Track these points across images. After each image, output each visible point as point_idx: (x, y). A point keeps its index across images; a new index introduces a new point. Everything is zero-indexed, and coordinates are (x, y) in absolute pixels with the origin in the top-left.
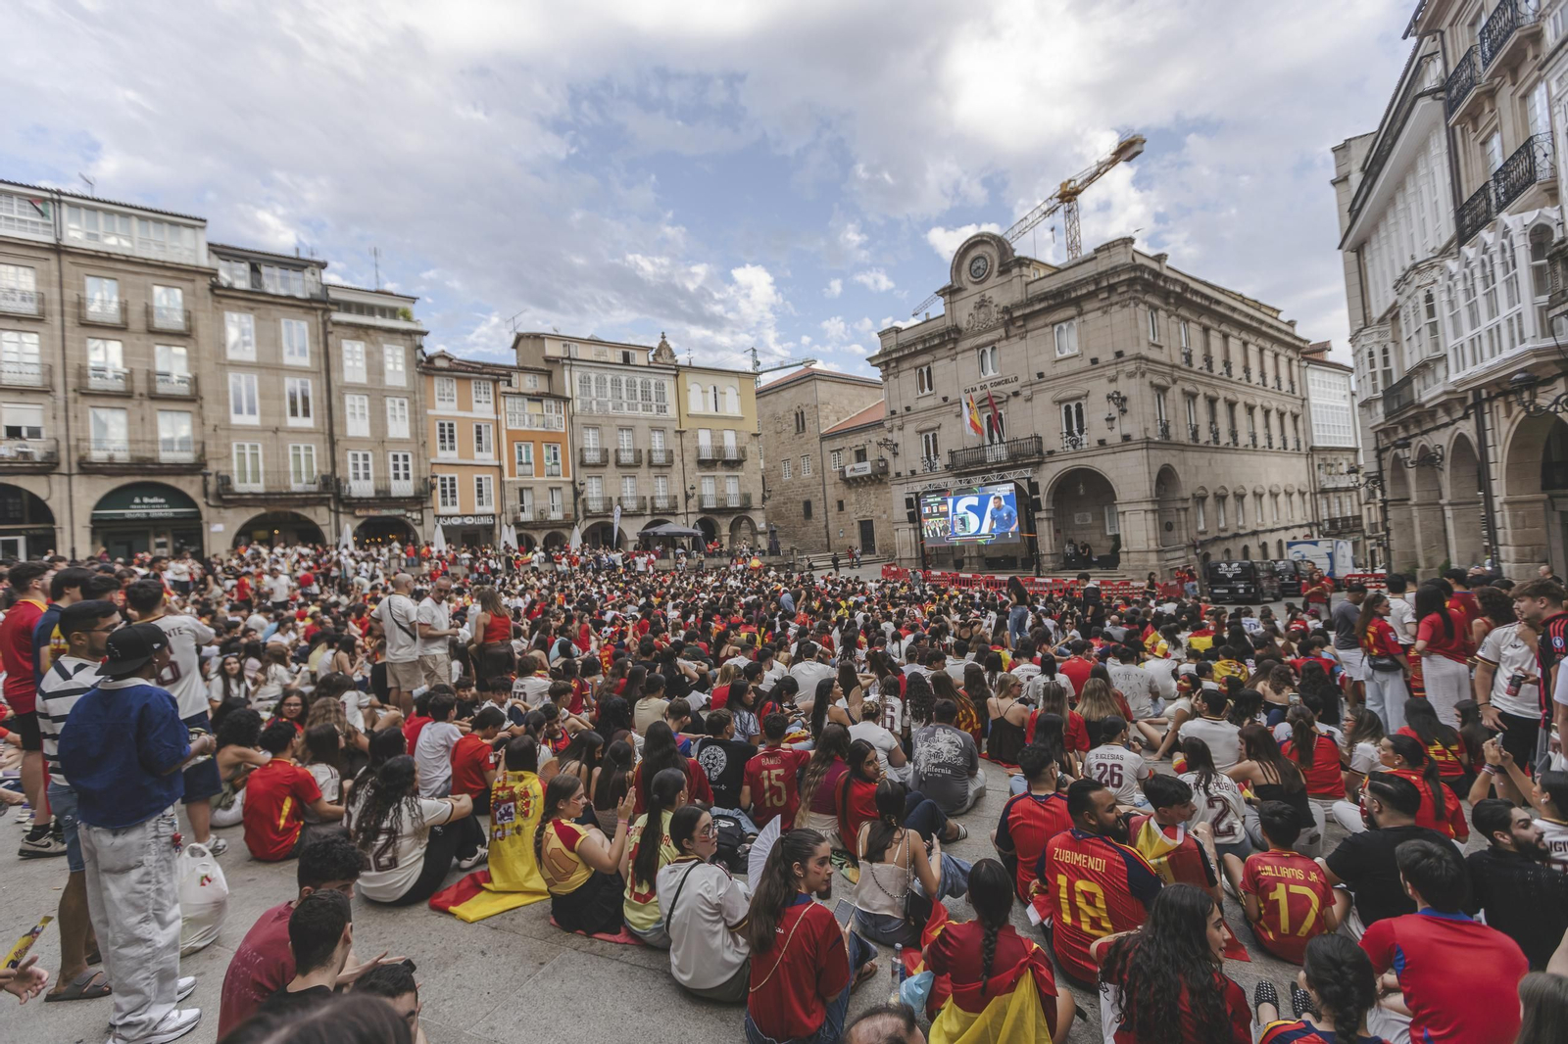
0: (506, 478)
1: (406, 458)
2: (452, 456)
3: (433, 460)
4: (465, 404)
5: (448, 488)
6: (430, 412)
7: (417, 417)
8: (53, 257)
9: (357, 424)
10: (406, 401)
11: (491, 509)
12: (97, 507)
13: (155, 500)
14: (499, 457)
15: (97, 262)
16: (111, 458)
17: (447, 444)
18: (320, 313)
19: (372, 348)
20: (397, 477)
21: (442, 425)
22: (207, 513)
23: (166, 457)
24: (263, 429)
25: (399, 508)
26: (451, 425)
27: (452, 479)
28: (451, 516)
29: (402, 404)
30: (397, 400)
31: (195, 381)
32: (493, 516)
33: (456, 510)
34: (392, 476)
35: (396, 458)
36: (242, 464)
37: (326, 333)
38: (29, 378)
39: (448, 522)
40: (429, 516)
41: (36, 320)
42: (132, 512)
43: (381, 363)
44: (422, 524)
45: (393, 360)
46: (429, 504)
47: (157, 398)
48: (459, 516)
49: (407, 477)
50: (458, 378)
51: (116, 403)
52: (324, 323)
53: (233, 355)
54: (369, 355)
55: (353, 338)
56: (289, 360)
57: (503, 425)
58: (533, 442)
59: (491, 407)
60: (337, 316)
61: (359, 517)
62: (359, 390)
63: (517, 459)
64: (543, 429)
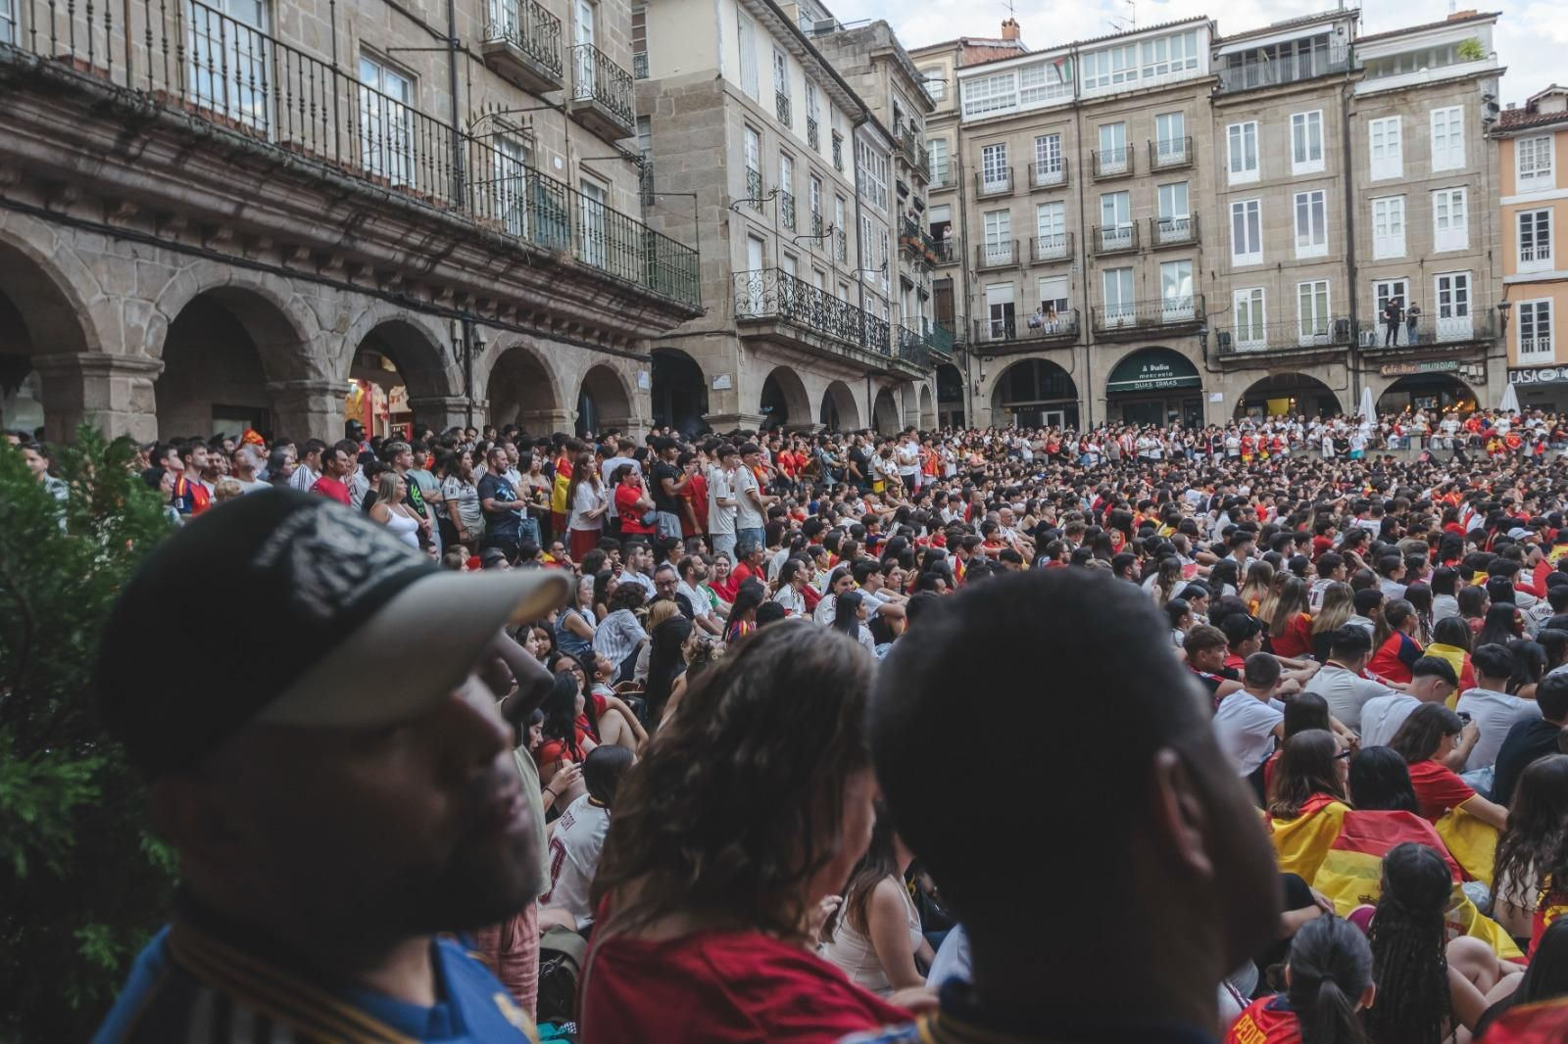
1: (1461, 281)
2: (1544, 268)
3: (1509, 279)
5: (1535, 323)
6: (1506, 200)
7: (1483, 212)
8: (1073, 116)
9: (1387, 241)
10: (1464, 191)
12: (1110, 380)
13: (1161, 367)
15: (1107, 109)
16: (1120, 324)
17: (1535, 249)
18: (1338, 90)
19: (1414, 120)
20: (1446, 312)
21: (1526, 218)
22: (1207, 380)
23: (1168, 316)
24: (1268, 269)
25: (1446, 359)
26: (1543, 216)
27: (1543, 306)
28: (1539, 369)
29: (1457, 198)
30: (1450, 193)
31: (1196, 220)
33: (1549, 357)
34: (1438, 311)
35: (1445, 283)
36: (1243, 316)
37: (1347, 117)
38: (1057, 250)
39: (1533, 378)
40: (1497, 371)
41: (1062, 187)
42: (1141, 383)
43: (1427, 141)
44: (1485, 383)
45: (1447, 131)
46: (1500, 351)
47: (1160, 249)
48: (1553, 368)
49: (1462, 311)
50: (1558, 132)
51: (1124, 262)
52: (1345, 104)
53: (1235, 179)
54: (1407, 132)
55: (1384, 114)
56: (1298, 169)
60: (1365, 88)
61: (1388, 377)
62: (1391, 189)
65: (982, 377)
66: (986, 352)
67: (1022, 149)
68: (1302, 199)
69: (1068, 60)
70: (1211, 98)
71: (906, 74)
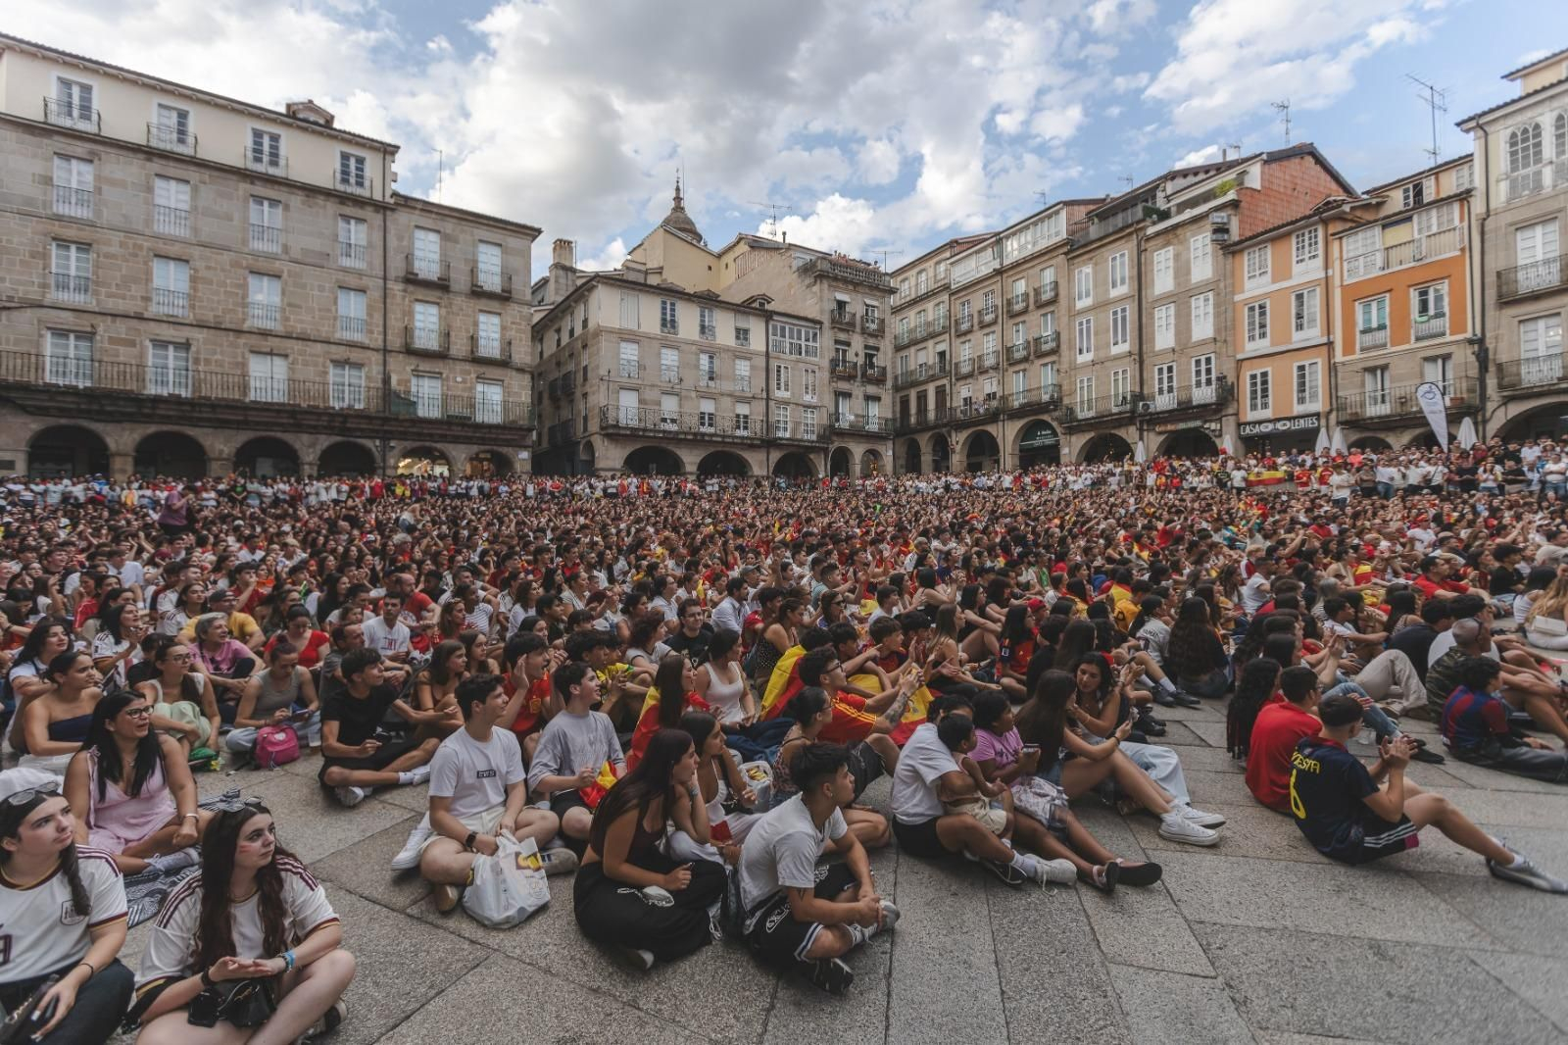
0: (1339, 357)
1: (1208, 361)
2: (1263, 346)
3: (1240, 356)
4: (1282, 272)
5: (1259, 387)
7: (1223, 309)
8: (999, 277)
9: (1164, 338)
10: (1211, 295)
11: (1318, 406)
12: (1022, 441)
13: (1042, 432)
14: (1329, 331)
15: (1016, 270)
17: (1257, 332)
18: (1134, 235)
19: (1180, 248)
20: (1198, 384)
21: (1252, 309)
22: (1062, 439)
23: (1043, 398)
24: (1094, 363)
25: (1195, 418)
26: (1262, 306)
27: (1264, 375)
28: (1260, 422)
29: (1206, 300)
30: (1202, 297)
31: (1058, 335)
32: (1317, 415)
33: (1268, 414)
34: (1193, 384)
35: (1198, 362)
36: (1082, 396)
37: (1140, 252)
38: (990, 361)
39: (1257, 430)
40: (1229, 425)
41: (994, 322)
42: (1037, 442)
43: (1188, 262)
44: (1220, 436)
45: (1200, 253)
46: (1231, 411)
47: (1041, 355)
48: (1270, 421)
49: (1209, 382)
50: (1273, 240)
51: (1022, 367)
52: (1139, 245)
53: (1080, 305)
54: (1177, 257)
55: (1164, 246)
56: (1114, 293)
57: (1337, 282)
58: (1390, 291)
59: (1319, 262)
60: (1151, 231)
61: (1160, 433)
62: (1167, 299)
63: (1360, 326)
64: (1412, 264)
65: (958, 440)
66: (960, 426)
67: (978, 301)
68: (1115, 313)
69: (999, 242)
70: (1065, 254)
71: (845, 281)
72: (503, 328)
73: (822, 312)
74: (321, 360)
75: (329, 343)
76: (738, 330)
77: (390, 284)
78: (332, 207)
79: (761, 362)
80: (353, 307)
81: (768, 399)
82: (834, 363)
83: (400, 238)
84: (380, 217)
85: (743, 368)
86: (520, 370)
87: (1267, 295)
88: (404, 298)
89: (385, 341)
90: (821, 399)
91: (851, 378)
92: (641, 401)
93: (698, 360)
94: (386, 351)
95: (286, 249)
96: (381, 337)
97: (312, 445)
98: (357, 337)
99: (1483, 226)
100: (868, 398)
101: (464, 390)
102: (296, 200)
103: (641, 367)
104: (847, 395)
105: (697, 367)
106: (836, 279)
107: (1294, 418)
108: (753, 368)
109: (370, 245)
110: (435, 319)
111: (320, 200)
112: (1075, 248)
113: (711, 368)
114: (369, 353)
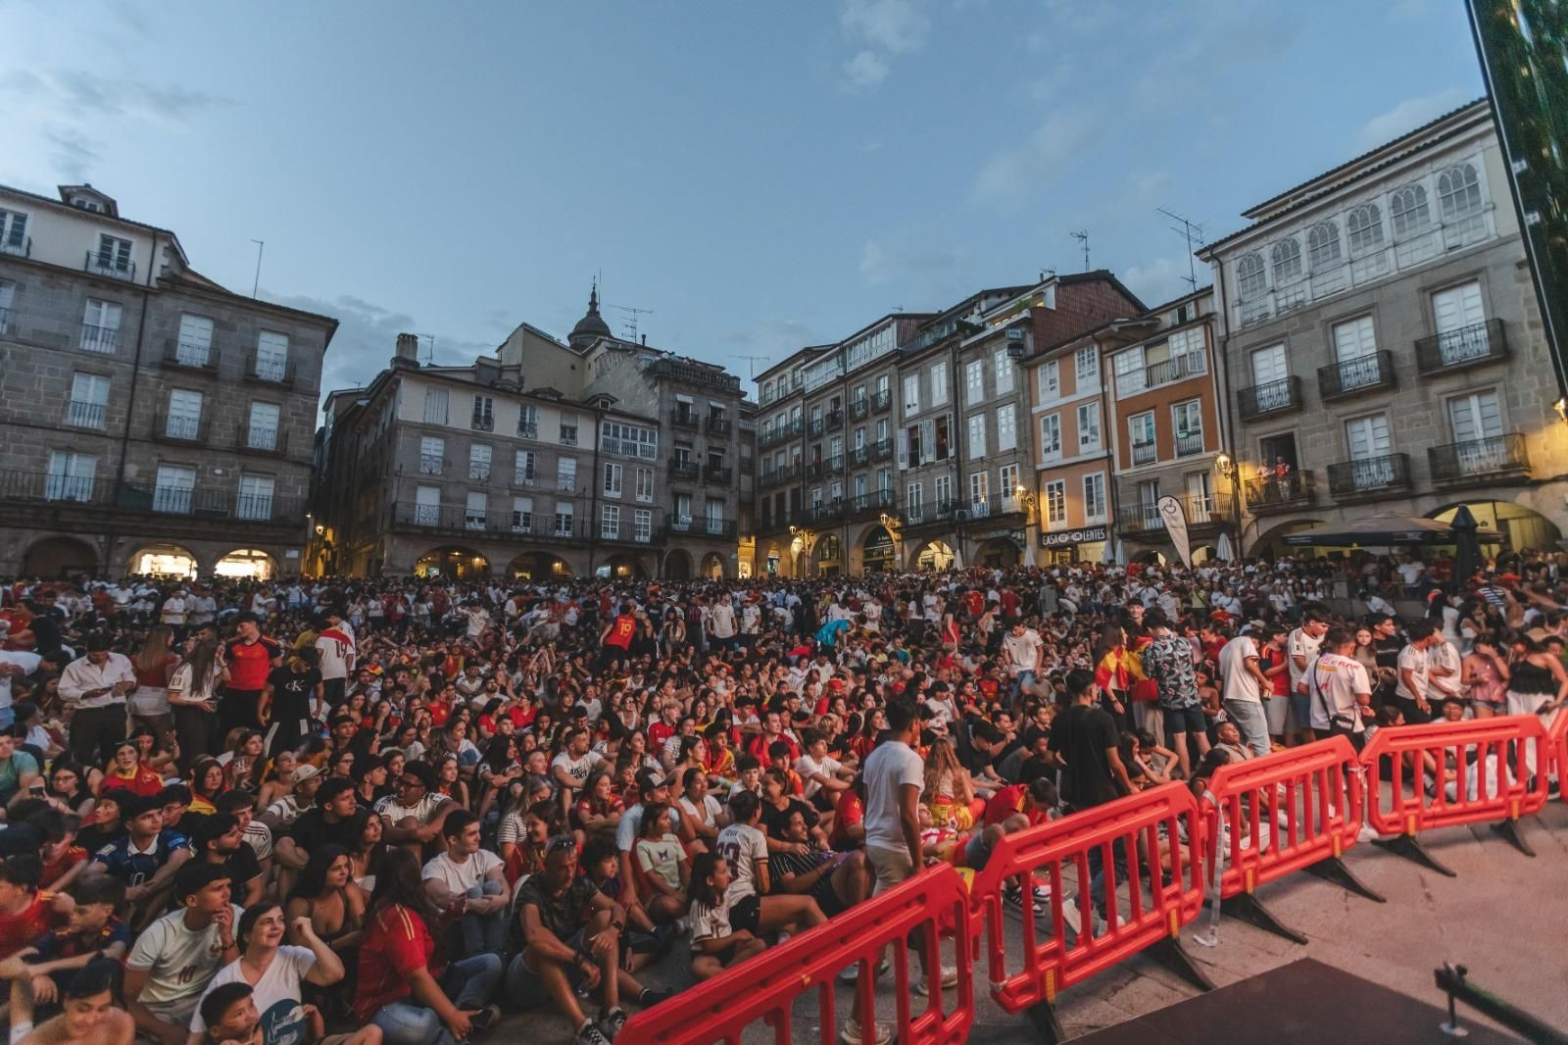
0: (1118, 472)
1: (1013, 470)
2: (1057, 457)
3: (1039, 467)
4: (1068, 387)
5: (1056, 498)
7: (1022, 420)
8: (843, 384)
9: (977, 446)
10: (1013, 406)
11: (1105, 518)
13: (886, 538)
14: (1108, 444)
15: (857, 377)
17: (1051, 443)
18: (950, 349)
19: (988, 361)
20: (1006, 493)
21: (1046, 421)
22: (896, 545)
23: (881, 504)
25: (1008, 527)
26: (1054, 418)
27: (1060, 486)
29: (1010, 411)
30: (1006, 409)
31: (891, 441)
33: (1064, 524)
34: (1002, 492)
35: (1005, 472)
36: (911, 501)
37: (956, 364)
38: (837, 465)
40: (1032, 535)
41: (839, 427)
42: (878, 548)
43: (994, 374)
44: (1024, 545)
45: (1002, 366)
46: (1033, 521)
47: (878, 460)
49: (1014, 492)
50: (1060, 355)
51: (863, 471)
52: (954, 357)
53: (908, 413)
54: (985, 370)
55: (974, 359)
56: (935, 403)
57: (1112, 398)
58: (1154, 407)
59: (1097, 377)
60: (963, 344)
61: (977, 541)
62: (977, 410)
63: (1133, 442)
64: (1171, 383)
68: (937, 422)
69: (842, 351)
70: (896, 363)
71: (688, 383)
72: (282, 419)
73: (661, 412)
74: (41, 447)
75: (53, 429)
76: (563, 428)
77: (142, 371)
78: (78, 289)
79: (589, 461)
80: (90, 391)
81: (595, 498)
82: (673, 464)
83: (162, 324)
84: (140, 300)
85: (567, 466)
86: (299, 464)
87: (1058, 408)
88: (158, 385)
89: (127, 428)
90: (656, 499)
91: (692, 478)
92: (443, 498)
93: (514, 458)
94: (126, 439)
95: (12, 329)
96: (122, 425)
97: (15, 540)
98: (93, 424)
99: (1224, 348)
100: (710, 499)
101: (222, 483)
102: (35, 281)
103: (446, 462)
104: (688, 496)
105: (513, 463)
106: (676, 380)
107: (1086, 529)
108: (579, 467)
109: (122, 329)
110: (197, 408)
111: (66, 282)
112: (904, 360)
113: (530, 466)
114: (105, 441)
